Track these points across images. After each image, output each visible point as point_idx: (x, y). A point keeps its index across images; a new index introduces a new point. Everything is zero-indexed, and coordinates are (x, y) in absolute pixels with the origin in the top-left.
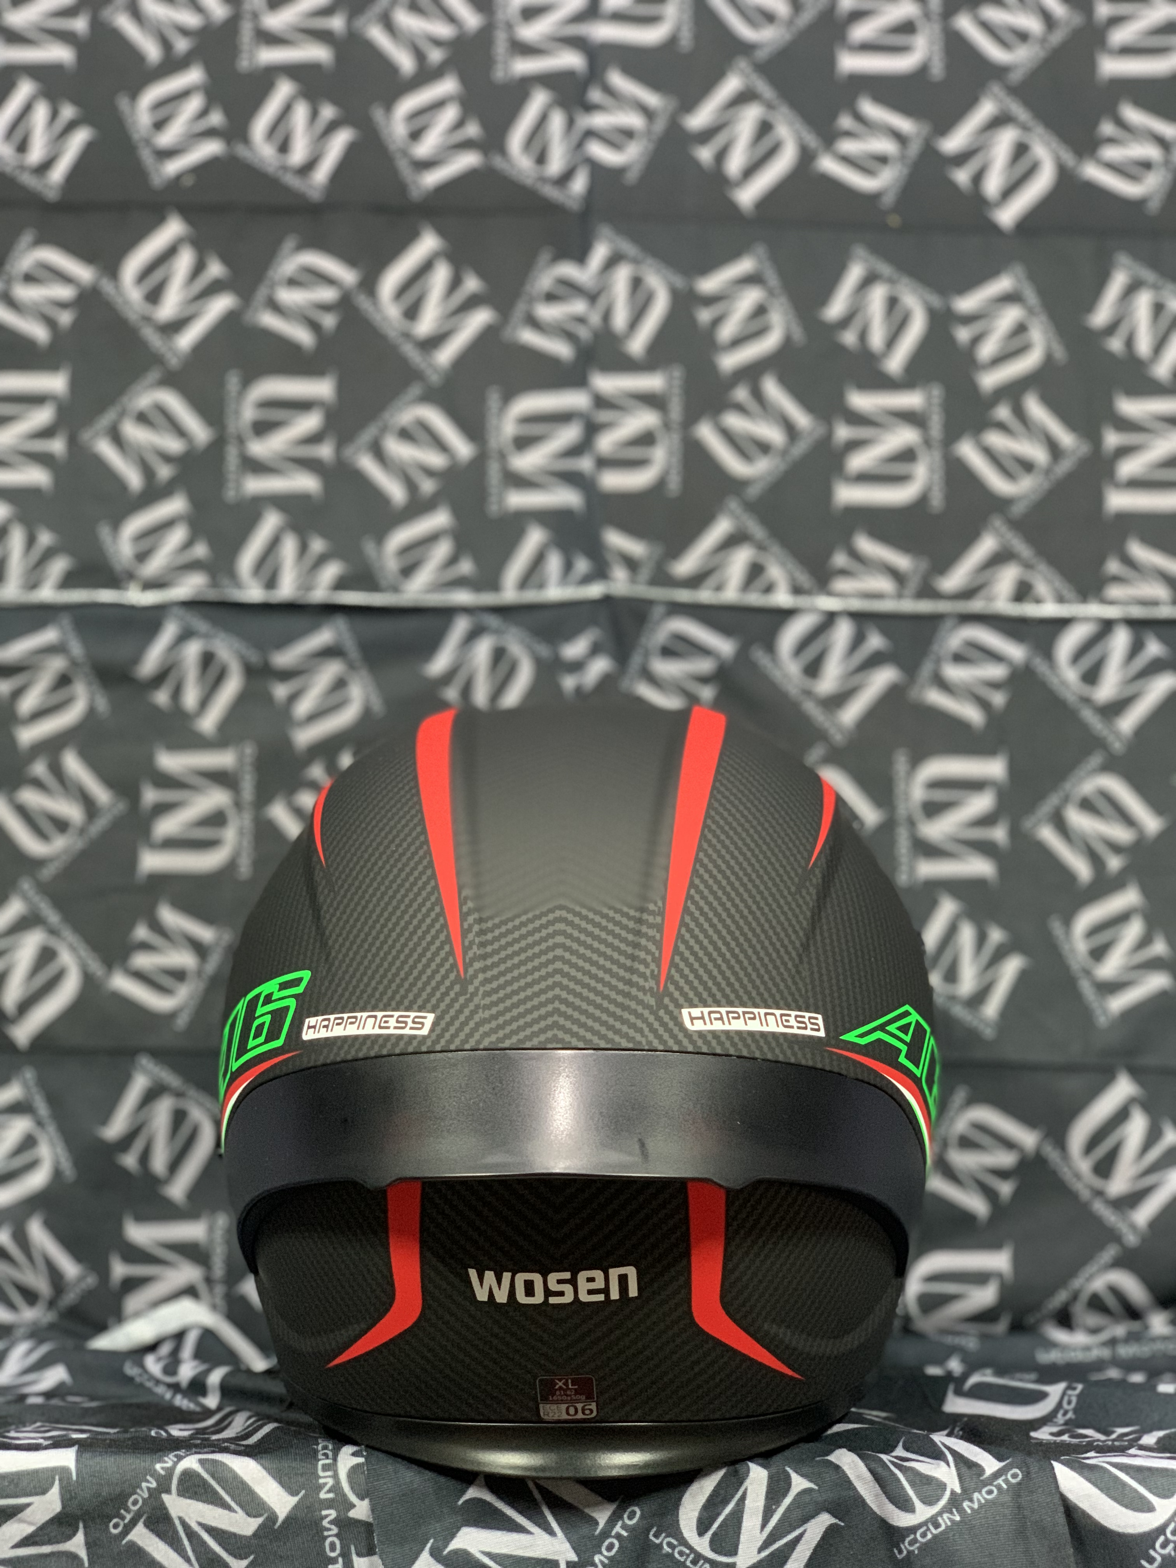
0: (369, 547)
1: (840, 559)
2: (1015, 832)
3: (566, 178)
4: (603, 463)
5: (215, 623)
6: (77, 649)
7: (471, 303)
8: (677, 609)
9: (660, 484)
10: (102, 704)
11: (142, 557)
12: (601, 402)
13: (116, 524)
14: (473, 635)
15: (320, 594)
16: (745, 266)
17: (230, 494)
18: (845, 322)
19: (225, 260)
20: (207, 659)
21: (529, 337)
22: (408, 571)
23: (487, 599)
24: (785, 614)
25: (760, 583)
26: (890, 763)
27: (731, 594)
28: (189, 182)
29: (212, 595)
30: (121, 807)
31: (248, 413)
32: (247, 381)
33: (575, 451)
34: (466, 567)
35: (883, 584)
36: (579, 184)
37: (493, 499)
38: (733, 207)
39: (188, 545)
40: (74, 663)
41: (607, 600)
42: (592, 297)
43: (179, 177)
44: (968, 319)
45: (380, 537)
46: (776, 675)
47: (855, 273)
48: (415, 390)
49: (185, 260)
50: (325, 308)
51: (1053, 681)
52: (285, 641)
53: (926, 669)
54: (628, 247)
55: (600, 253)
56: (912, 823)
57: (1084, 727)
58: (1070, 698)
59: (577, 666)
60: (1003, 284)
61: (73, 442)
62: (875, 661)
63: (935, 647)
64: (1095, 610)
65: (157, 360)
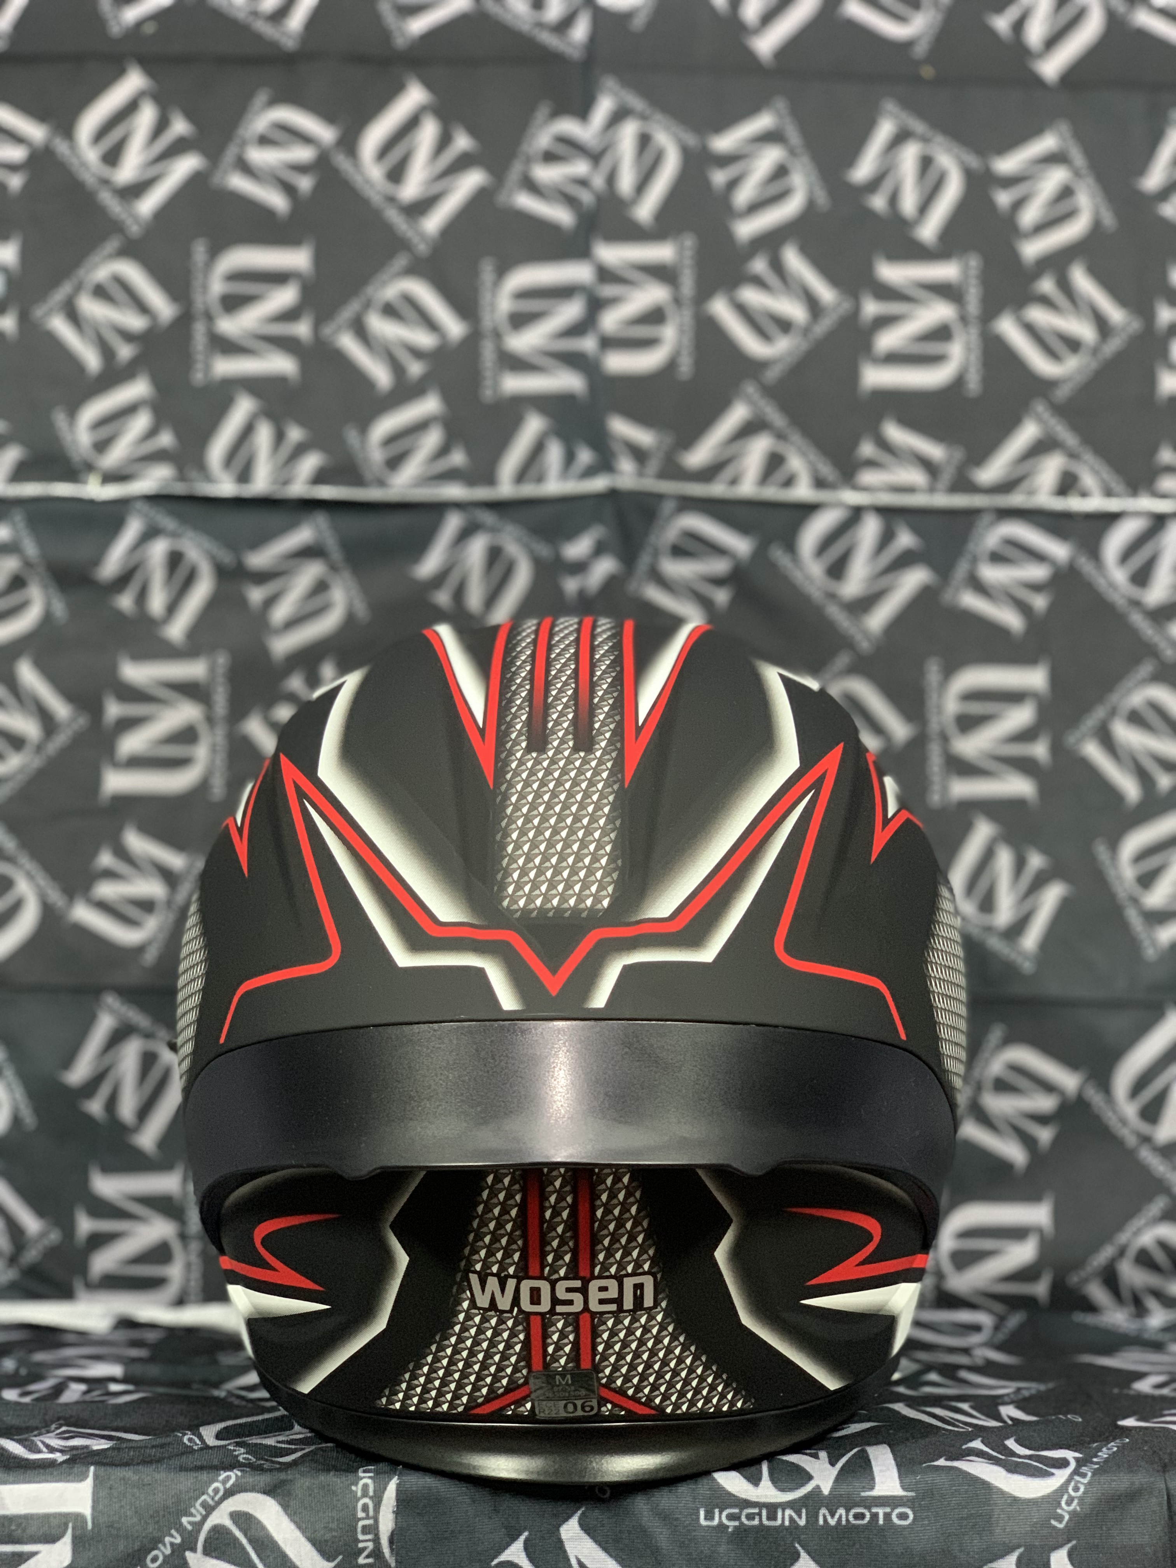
0: (352, 436)
1: (867, 449)
2: (1057, 748)
3: (565, 24)
4: (608, 343)
5: (183, 519)
6: (31, 548)
7: (462, 163)
8: (689, 504)
9: (671, 365)
10: (59, 609)
11: (102, 446)
12: (605, 274)
13: (73, 410)
14: (465, 534)
15: (299, 488)
16: (763, 122)
17: (198, 377)
18: (874, 185)
19: (190, 116)
20: (175, 559)
21: (525, 201)
22: (394, 463)
23: (482, 493)
24: (808, 509)
25: (780, 475)
26: (921, 673)
27: (748, 488)
28: (149, 29)
29: (180, 489)
30: (82, 721)
31: (217, 287)
32: (215, 251)
33: (577, 330)
34: (458, 458)
35: (915, 476)
36: (580, 31)
37: (488, 382)
38: (750, 56)
39: (152, 433)
40: (28, 564)
41: (613, 494)
42: (595, 157)
43: (139, 24)
44: (1009, 182)
45: (364, 425)
46: (797, 576)
47: (885, 130)
48: (401, 261)
49: (147, 116)
50: (300, 168)
51: (1101, 583)
52: (259, 541)
53: (961, 570)
54: (636, 102)
55: (604, 107)
56: (945, 738)
57: (1133, 633)
58: (1118, 599)
59: (580, 567)
60: (1047, 143)
61: (24, 319)
62: (905, 561)
63: (971, 546)
64: (1147, 503)
65: (116, 227)
